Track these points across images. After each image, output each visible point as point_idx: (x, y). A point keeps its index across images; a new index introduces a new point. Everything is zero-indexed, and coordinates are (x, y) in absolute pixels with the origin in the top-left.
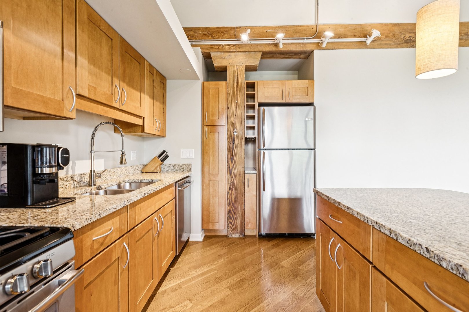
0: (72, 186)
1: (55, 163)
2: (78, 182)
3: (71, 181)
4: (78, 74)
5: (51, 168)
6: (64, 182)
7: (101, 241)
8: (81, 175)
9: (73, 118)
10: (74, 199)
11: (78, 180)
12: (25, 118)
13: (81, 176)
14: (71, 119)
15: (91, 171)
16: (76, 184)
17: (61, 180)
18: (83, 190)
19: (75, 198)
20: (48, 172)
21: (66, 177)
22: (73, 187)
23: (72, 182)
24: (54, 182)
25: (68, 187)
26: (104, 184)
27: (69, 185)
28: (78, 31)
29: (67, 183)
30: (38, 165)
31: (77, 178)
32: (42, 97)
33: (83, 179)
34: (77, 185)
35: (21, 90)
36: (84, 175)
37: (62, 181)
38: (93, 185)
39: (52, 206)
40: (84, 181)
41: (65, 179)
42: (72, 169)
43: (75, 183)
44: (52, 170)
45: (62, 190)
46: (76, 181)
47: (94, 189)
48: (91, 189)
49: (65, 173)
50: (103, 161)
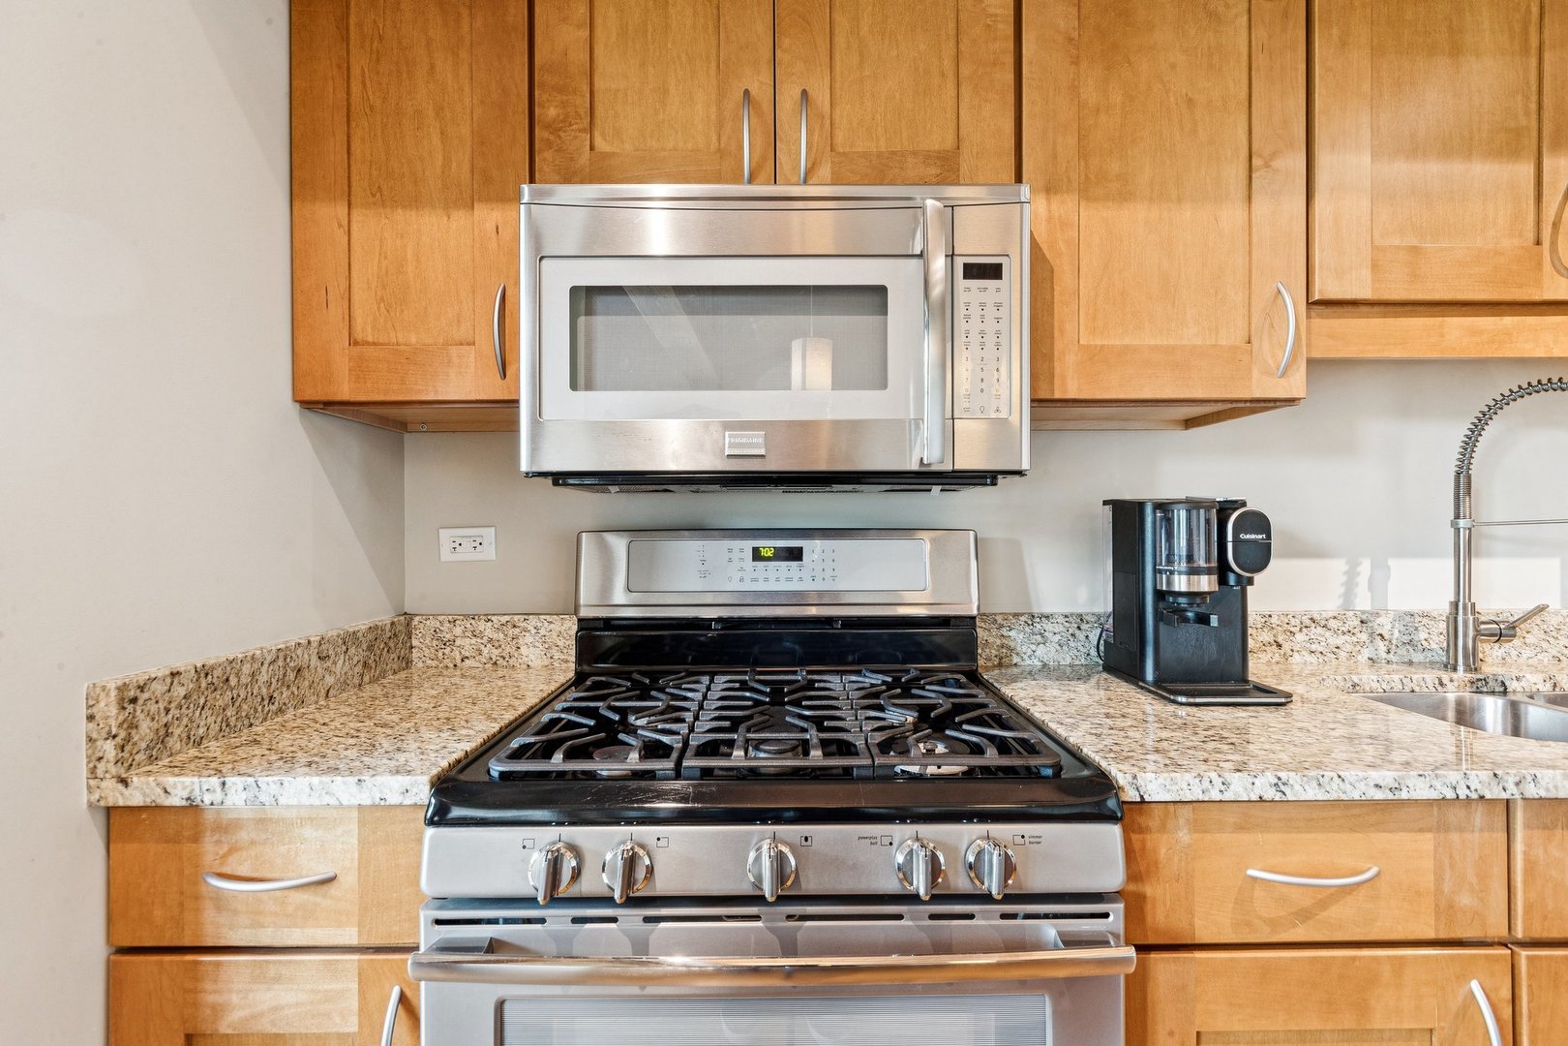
0: (1366, 653)
1: (1208, 559)
2: (1394, 642)
3: (1359, 635)
4: (1319, 225)
5: (1196, 577)
6: (1328, 634)
7: (1307, 902)
8: (1408, 618)
9: (1299, 399)
10: (1283, 700)
11: (1396, 634)
12: (1189, 423)
13: (1410, 620)
14: (1291, 401)
15: (1455, 605)
16: (1385, 649)
17: (1313, 624)
18: (1396, 677)
19: (1289, 695)
20: (1184, 589)
21: (1335, 618)
22: (1370, 660)
23: (1364, 637)
24: (1209, 624)
25: (1342, 655)
26: (1528, 676)
27: (1349, 648)
28: (1316, 61)
29: (1340, 640)
30: (1161, 564)
31: (1389, 626)
32: (1170, 350)
33: (1423, 635)
34: (1389, 653)
35: (1102, 346)
36: (1425, 621)
37: (1318, 628)
38: (1461, 668)
39: (1191, 700)
40: (1424, 643)
41: (1333, 624)
42: (1370, 588)
43: (1382, 646)
44: (1199, 582)
45: (1321, 660)
46: (1387, 637)
47: (1456, 684)
48: (1441, 684)
49: (1340, 601)
50: (1554, 564)
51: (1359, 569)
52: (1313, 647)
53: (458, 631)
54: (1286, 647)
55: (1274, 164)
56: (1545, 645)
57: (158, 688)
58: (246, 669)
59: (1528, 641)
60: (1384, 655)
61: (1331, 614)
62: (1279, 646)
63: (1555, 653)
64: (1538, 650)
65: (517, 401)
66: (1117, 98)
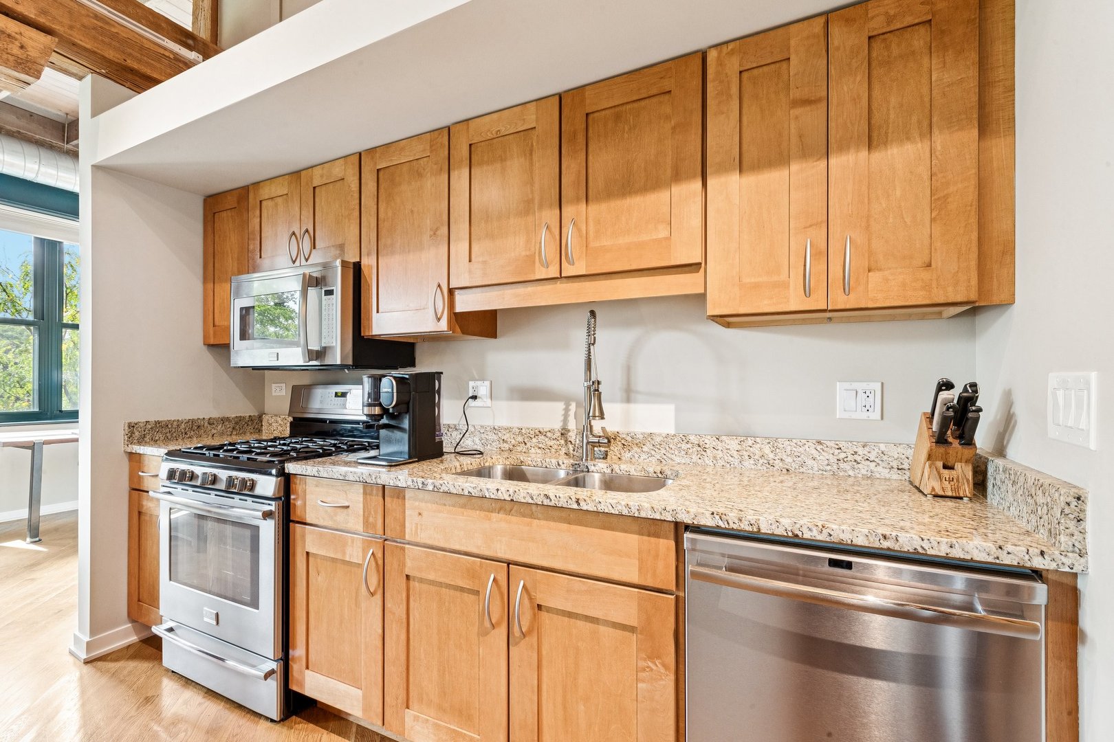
0: (564, 450)
2: (577, 445)
6: (546, 439)
7: (332, 513)
11: (578, 442)
17: (540, 434)
22: (566, 453)
25: (553, 450)
27: (556, 447)
29: (552, 443)
34: (574, 451)
37: (542, 436)
41: (549, 434)
42: (575, 418)
43: (571, 447)
46: (573, 443)
47: (565, 465)
48: (559, 465)
49: (561, 424)
50: (672, 407)
51: (570, 407)
52: (540, 445)
53: (273, 420)
54: (528, 444)
55: (437, 233)
56: (653, 453)
57: (142, 425)
58: (175, 423)
59: (644, 450)
60: (572, 452)
61: (548, 430)
62: (526, 444)
63: (658, 457)
64: (649, 455)
65: (229, 344)
66: (390, 214)
